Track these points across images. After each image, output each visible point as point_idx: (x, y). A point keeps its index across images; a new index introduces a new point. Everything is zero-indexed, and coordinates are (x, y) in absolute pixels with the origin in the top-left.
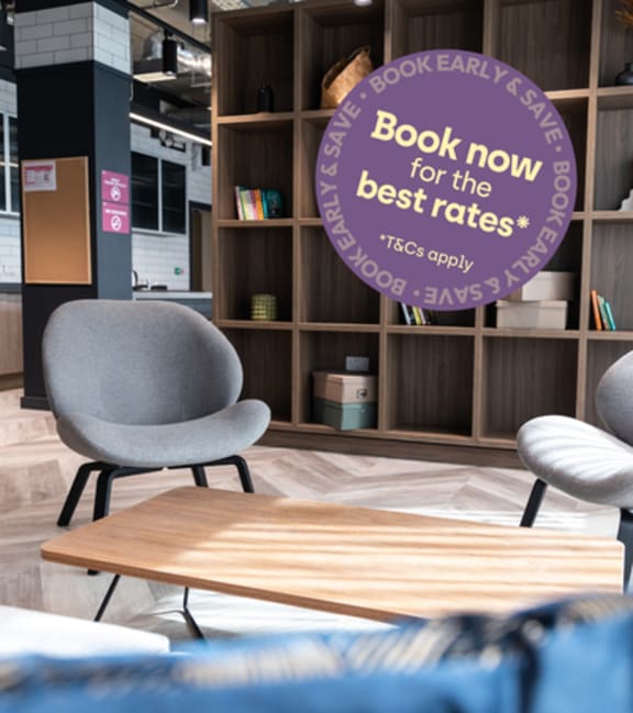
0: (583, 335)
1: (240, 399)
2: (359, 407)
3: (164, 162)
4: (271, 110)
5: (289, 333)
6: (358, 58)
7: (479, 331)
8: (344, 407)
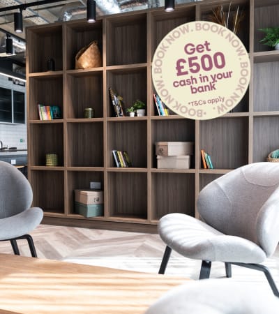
0: (197, 171)
1: (31, 207)
2: (95, 206)
3: (14, 91)
4: (54, 70)
5: (63, 172)
6: (92, 46)
7: (149, 170)
8: (88, 206)
